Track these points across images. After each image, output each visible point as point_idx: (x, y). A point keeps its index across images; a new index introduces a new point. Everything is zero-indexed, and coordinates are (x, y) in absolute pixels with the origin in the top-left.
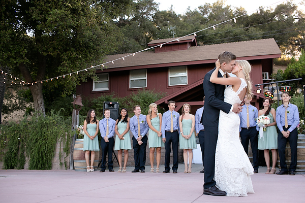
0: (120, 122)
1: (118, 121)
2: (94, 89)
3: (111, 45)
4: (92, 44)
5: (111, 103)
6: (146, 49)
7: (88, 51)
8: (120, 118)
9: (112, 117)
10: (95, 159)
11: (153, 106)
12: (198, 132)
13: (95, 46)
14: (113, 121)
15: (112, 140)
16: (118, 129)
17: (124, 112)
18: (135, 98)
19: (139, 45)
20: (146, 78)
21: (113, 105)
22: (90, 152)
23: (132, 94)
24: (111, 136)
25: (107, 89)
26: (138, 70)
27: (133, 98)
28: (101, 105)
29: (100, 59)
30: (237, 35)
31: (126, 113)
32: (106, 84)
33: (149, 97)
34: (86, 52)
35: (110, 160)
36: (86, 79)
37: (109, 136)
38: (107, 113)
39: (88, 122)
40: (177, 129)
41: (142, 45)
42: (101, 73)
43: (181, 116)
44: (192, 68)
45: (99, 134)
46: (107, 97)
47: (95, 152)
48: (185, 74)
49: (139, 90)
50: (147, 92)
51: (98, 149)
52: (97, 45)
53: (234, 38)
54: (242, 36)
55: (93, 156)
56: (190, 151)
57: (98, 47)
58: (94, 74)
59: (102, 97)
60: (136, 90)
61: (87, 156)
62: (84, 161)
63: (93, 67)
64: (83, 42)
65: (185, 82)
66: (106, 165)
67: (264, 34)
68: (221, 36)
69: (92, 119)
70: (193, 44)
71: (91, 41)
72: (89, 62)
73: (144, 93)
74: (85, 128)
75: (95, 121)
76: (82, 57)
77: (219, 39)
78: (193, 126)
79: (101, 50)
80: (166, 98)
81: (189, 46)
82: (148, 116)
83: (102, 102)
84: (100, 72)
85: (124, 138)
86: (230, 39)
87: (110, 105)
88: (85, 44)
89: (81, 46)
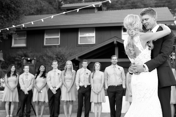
0: (38, 77)
1: (37, 76)
2: (13, 45)
3: (30, 7)
4: (13, 6)
5: (29, 59)
6: (64, 13)
7: (9, 12)
8: (38, 73)
9: (31, 71)
10: (14, 109)
11: (69, 64)
12: (107, 87)
13: (16, 8)
14: (31, 76)
15: (31, 92)
16: (36, 83)
17: (42, 68)
18: (50, 54)
19: (52, 8)
20: (59, 37)
21: (31, 61)
22: (10, 103)
23: (47, 51)
24: (30, 89)
25: (24, 45)
26: (52, 30)
27: (47, 54)
28: (19, 59)
29: (20, 19)
30: (134, 3)
31: (44, 69)
32: (24, 41)
33: (61, 54)
34: (7, 12)
35: (28, 111)
36: (7, 36)
37: (28, 89)
38: (27, 68)
39: (9, 76)
40: (90, 84)
41: (55, 8)
42: (20, 32)
43: (92, 73)
44: (99, 29)
45: (19, 87)
46: (25, 52)
47: (15, 103)
48: (93, 34)
49: (53, 47)
50: (60, 49)
51: (17, 100)
52: (17, 7)
53: (132, 6)
54: (139, 4)
55: (12, 107)
56: (100, 104)
57: (19, 8)
58: (15, 32)
59: (20, 52)
60: (50, 47)
61: (7, 106)
62: (4, 111)
63: (14, 26)
64: (5, 3)
65: (93, 41)
66: (24, 114)
67: (156, 3)
68: (121, 3)
69: (12, 73)
70: (100, 9)
71: (13, 3)
72: (10, 22)
73: (58, 50)
74: (6, 81)
75: (15, 74)
76: (4, 17)
77: (120, 6)
78: (103, 82)
79: (22, 12)
80: (77, 55)
81: (96, 11)
82: (63, 71)
83: (20, 57)
84: (20, 30)
85: (42, 91)
86: (129, 6)
87: (28, 61)
88: (7, 5)
89: (3, 7)
